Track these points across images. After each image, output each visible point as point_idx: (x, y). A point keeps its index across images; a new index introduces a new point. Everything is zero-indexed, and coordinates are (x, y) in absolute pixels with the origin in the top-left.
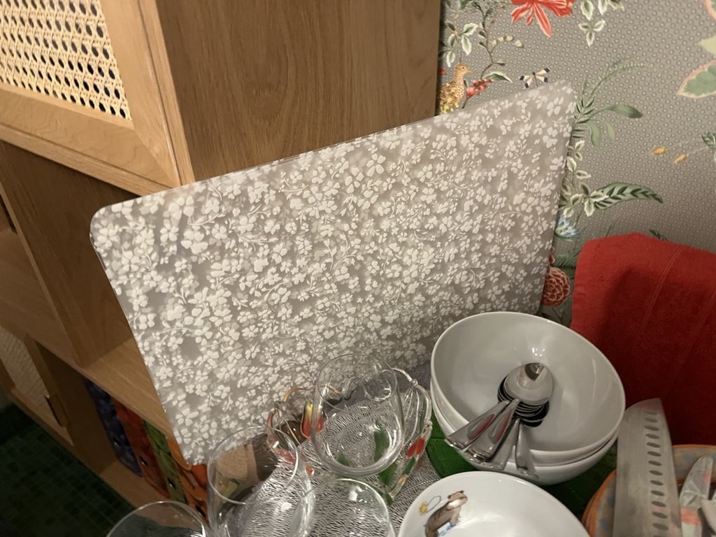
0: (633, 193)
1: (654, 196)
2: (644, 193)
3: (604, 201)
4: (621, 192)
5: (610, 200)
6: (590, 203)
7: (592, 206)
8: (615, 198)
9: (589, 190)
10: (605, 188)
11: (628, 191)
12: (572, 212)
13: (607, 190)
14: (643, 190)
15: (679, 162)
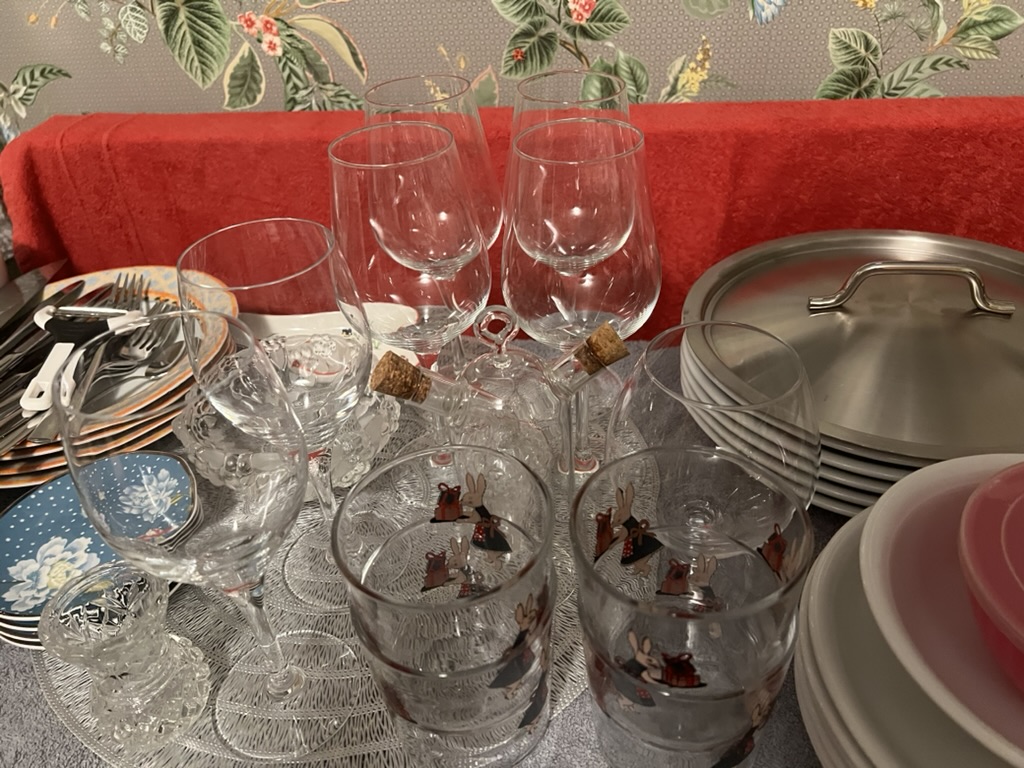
0: (42, 73)
1: (60, 71)
2: (51, 71)
3: (25, 94)
4: (32, 78)
5: (30, 91)
6: (16, 102)
7: (19, 103)
8: (32, 87)
9: (6, 86)
10: (16, 78)
11: (37, 74)
12: (8, 119)
13: (20, 79)
14: (48, 69)
15: (55, 25)
